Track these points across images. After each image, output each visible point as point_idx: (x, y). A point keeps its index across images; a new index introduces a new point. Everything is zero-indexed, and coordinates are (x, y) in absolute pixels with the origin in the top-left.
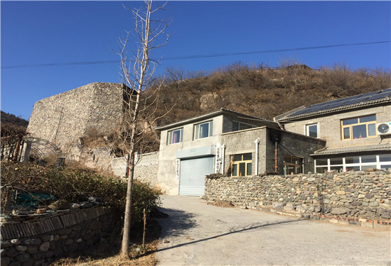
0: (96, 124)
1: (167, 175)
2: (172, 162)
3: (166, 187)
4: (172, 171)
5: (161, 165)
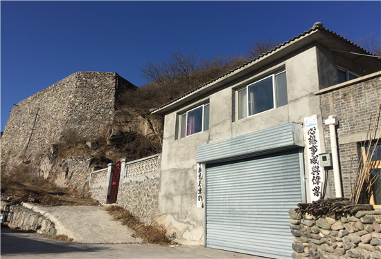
5: (166, 178)
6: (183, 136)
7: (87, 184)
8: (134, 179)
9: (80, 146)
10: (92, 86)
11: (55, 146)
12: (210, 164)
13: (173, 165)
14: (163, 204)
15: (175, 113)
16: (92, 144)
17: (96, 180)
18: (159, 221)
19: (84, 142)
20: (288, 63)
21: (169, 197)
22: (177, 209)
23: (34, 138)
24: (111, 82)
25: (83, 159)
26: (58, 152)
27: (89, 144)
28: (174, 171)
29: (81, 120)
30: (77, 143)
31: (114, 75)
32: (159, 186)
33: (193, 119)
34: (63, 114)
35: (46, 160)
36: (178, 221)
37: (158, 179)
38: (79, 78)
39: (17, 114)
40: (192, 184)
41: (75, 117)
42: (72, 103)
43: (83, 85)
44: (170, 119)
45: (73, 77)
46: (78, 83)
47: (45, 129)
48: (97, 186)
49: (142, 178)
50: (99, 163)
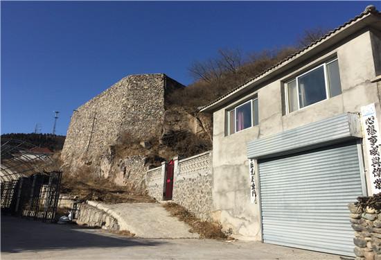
0: (131, 128)
1: (231, 195)
2: (238, 167)
3: (231, 220)
4: (242, 187)
5: (218, 174)
6: (232, 132)
7: (143, 182)
8: (187, 177)
9: (135, 146)
10: (142, 88)
11: (112, 147)
12: (262, 160)
13: (224, 162)
14: (217, 201)
15: (223, 110)
16: (146, 144)
17: (152, 178)
18: (215, 217)
19: (138, 142)
20: (340, 50)
21: (222, 193)
22: (231, 205)
23: (94, 140)
24: (160, 83)
25: (138, 158)
26: (115, 153)
27: (143, 144)
28: (226, 167)
29: (134, 121)
30: (132, 144)
31: (162, 76)
32: (211, 183)
33: (242, 115)
34: (118, 117)
35: (106, 161)
36: (233, 216)
37: (211, 176)
38: (130, 81)
39: (77, 118)
40: (244, 180)
41: (129, 119)
42: (125, 106)
43: (134, 88)
44: (219, 116)
45: (124, 81)
46: (130, 86)
47: (103, 131)
48: (153, 184)
49: (195, 175)
50: (153, 161)
